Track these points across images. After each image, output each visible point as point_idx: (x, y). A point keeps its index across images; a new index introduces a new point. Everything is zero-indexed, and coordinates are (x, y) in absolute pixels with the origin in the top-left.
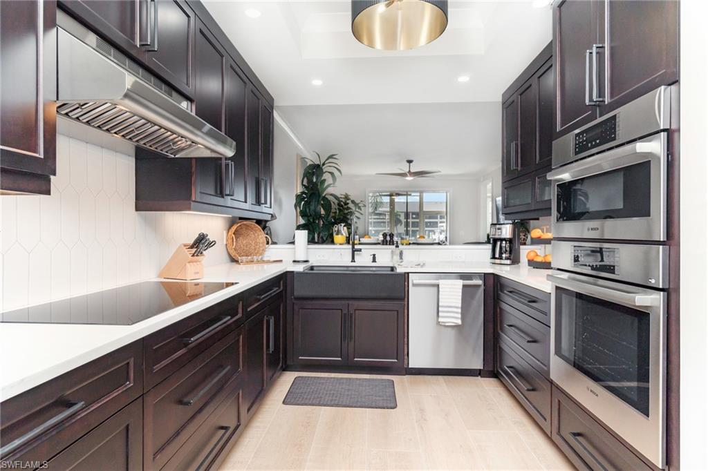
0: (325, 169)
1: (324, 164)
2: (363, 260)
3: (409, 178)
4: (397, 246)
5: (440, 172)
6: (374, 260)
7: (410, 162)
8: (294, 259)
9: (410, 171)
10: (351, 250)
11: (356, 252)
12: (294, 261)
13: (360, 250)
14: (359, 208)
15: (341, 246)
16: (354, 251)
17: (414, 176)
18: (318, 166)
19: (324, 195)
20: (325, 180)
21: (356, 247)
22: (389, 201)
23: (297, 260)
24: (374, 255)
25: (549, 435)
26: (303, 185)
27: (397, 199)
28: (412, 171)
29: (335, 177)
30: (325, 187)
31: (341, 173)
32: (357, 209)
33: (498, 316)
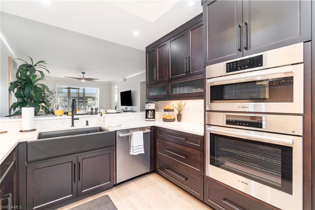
0: (37, 68)
1: (35, 65)
2: (80, 124)
3: (83, 81)
4: (101, 115)
5: (99, 79)
6: (87, 124)
7: (83, 73)
8: (20, 129)
9: (83, 77)
10: (71, 120)
11: (74, 121)
12: (21, 131)
13: (78, 119)
14: (52, 93)
15: (61, 117)
16: (73, 119)
17: (86, 80)
18: (31, 66)
19: (35, 85)
20: (36, 76)
21: (75, 117)
22: (67, 91)
23: (23, 130)
24: (87, 121)
25: (203, 201)
26: (17, 77)
27: (72, 90)
28: (85, 77)
29: (44, 75)
30: (36, 79)
31: (49, 73)
32: (51, 94)
33: (158, 145)
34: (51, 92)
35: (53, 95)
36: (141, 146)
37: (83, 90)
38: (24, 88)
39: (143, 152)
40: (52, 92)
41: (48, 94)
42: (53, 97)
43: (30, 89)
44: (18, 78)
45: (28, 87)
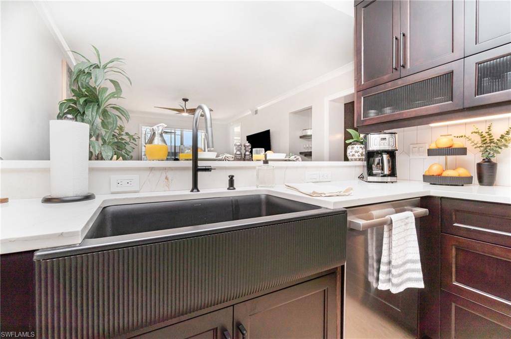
1: (105, 67)
3: (185, 114)
6: (232, 185)
7: (186, 100)
9: (185, 108)
12: (48, 200)
13: (209, 169)
16: (196, 171)
17: (189, 113)
19: (104, 107)
24: (232, 178)
28: (188, 108)
29: (120, 90)
30: (107, 95)
31: (131, 83)
32: (132, 141)
33: (454, 260)
34: (132, 136)
35: (135, 141)
36: (413, 262)
37: (180, 136)
38: (84, 113)
39: (421, 285)
40: (134, 137)
41: (128, 140)
42: (136, 145)
43: (94, 114)
44: (73, 94)
45: (91, 110)
